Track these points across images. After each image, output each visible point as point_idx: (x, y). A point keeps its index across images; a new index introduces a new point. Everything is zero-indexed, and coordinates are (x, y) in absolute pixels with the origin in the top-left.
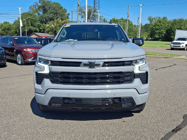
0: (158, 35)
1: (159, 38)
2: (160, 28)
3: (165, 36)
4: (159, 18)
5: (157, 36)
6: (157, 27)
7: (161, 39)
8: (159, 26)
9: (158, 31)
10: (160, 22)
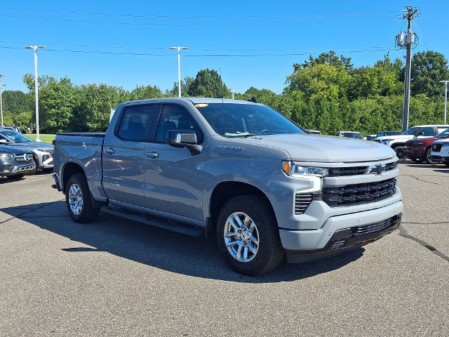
0: (55, 120)
1: (58, 128)
2: (59, 103)
3: (70, 123)
4: (52, 79)
5: (53, 123)
6: (51, 102)
7: (63, 129)
8: (55, 99)
9: (53, 110)
10: (57, 90)
